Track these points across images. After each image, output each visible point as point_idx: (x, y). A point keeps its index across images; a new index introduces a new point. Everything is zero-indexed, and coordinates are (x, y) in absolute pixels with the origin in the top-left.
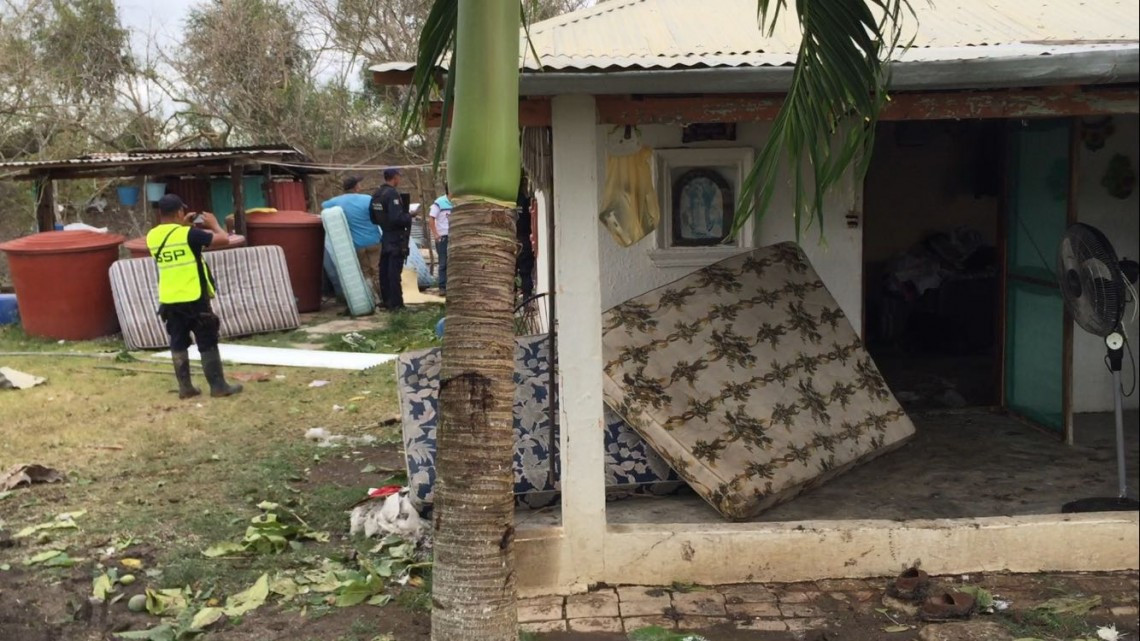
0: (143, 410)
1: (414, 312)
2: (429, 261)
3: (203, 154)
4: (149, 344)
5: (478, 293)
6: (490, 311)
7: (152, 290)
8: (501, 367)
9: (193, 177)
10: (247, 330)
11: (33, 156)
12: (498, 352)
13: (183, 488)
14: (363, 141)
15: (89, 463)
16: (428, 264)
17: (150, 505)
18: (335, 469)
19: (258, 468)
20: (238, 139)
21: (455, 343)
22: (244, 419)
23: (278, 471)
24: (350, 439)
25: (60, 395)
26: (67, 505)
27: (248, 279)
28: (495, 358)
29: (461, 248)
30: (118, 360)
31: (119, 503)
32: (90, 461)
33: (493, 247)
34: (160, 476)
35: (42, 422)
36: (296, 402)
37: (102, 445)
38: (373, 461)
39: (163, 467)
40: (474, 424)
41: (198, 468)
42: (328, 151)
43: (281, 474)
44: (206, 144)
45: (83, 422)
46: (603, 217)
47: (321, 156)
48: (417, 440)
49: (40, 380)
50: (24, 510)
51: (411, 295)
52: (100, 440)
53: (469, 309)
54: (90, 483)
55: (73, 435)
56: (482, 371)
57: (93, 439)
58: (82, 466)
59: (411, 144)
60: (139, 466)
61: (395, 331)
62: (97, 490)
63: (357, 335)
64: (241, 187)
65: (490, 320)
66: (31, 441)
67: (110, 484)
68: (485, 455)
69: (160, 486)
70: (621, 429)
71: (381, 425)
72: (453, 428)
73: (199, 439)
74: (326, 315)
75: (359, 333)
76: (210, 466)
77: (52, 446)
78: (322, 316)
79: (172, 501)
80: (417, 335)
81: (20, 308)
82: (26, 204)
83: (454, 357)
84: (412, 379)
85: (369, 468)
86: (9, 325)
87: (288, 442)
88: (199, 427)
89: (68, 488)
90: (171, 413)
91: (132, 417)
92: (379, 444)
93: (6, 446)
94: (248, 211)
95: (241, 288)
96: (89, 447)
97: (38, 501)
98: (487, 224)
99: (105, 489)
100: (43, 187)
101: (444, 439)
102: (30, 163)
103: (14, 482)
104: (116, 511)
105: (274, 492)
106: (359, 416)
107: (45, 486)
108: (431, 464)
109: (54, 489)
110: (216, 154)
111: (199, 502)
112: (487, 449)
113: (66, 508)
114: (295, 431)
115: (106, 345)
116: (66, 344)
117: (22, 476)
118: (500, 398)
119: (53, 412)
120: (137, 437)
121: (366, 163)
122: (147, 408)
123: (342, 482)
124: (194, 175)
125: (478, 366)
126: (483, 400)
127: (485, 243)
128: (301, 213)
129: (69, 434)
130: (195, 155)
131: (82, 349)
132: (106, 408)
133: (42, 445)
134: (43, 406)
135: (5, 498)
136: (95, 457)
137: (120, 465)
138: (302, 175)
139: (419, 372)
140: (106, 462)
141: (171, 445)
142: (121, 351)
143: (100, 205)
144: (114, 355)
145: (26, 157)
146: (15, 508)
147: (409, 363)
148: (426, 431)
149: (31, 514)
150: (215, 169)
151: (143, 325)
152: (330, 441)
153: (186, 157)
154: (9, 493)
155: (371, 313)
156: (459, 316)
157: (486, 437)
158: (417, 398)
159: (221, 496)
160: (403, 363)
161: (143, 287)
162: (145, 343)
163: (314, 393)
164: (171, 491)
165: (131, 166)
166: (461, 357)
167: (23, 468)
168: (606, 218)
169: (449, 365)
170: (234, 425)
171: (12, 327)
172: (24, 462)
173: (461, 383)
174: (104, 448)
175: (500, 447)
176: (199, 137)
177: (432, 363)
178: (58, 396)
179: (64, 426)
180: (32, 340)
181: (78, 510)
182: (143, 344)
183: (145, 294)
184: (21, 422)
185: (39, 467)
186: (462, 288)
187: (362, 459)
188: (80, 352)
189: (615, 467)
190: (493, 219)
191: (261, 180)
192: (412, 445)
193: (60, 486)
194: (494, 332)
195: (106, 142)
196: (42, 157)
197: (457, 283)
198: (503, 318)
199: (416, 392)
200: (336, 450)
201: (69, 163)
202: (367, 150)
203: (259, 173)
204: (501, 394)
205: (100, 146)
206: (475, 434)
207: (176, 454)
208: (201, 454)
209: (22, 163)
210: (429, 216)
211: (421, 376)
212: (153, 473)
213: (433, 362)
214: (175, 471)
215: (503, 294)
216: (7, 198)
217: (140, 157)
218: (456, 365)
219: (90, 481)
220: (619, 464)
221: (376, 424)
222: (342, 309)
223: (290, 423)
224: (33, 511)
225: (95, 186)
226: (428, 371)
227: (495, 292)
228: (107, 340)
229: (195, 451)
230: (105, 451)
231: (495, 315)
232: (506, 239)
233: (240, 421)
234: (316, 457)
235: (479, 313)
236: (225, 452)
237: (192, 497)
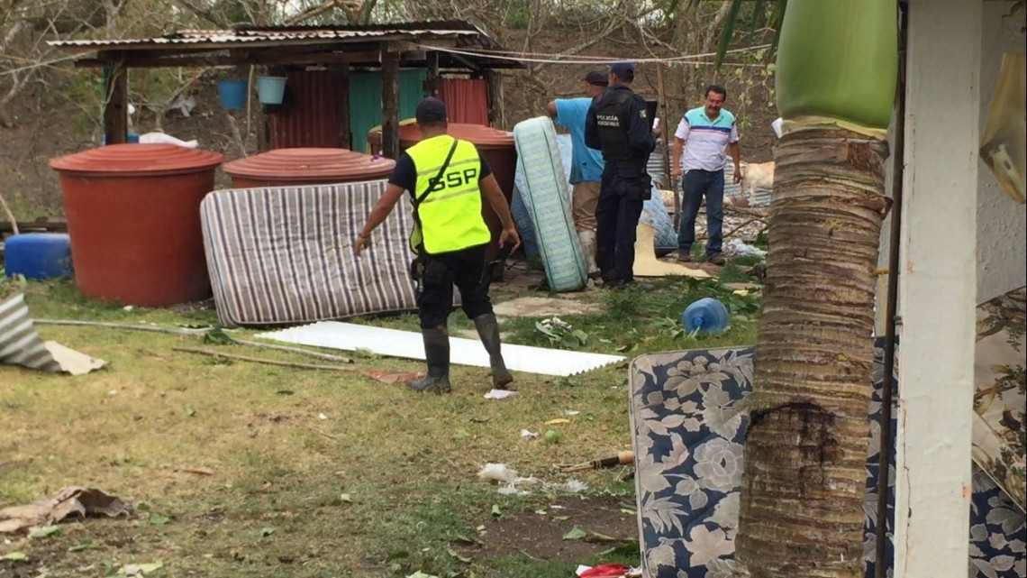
0: (241, 417)
1: (649, 291)
2: (672, 209)
3: (343, 34)
4: (251, 319)
5: (820, 275)
6: (839, 304)
7: (259, 237)
8: (851, 395)
9: (323, 68)
10: (393, 306)
11: (98, 31)
12: (848, 370)
13: (298, 542)
14: (576, 18)
15: (166, 492)
16: (670, 214)
17: (251, 562)
18: (524, 531)
19: (410, 519)
20: (387, 10)
21: (778, 352)
22: (388, 442)
23: (438, 527)
24: (546, 485)
25: (124, 388)
26: (134, 552)
27: (398, 227)
28: (842, 381)
29: (795, 200)
30: (206, 339)
31: (208, 556)
32: (167, 489)
33: (847, 201)
34: (265, 520)
35: (102, 426)
36: (465, 419)
37: (183, 467)
38: (584, 522)
39: (268, 505)
40: (804, 485)
41: (320, 513)
42: (522, 32)
43: (443, 531)
44: (341, 18)
45: (158, 430)
46: (986, 153)
47: (511, 39)
48: (658, 495)
49: (99, 363)
50: (75, 555)
51: (645, 263)
52: (181, 459)
53: (803, 299)
54: (167, 523)
55: (143, 449)
56: (820, 399)
57: (170, 455)
58: (156, 496)
59: (648, 25)
60: (236, 502)
61: (618, 318)
62: (175, 533)
63: (559, 321)
64: (395, 86)
65: (838, 319)
66: (84, 453)
67: (194, 527)
68: (819, 535)
69: (266, 534)
70: (992, 502)
71: (595, 466)
72: (769, 489)
73: (322, 467)
74: (512, 287)
75: (563, 318)
76: (337, 511)
77: (114, 464)
78: (506, 288)
79: (282, 560)
80: (651, 326)
81: (74, 256)
82: (83, 101)
83: (774, 374)
84: (654, 398)
85: (575, 534)
86: (56, 279)
87: (451, 482)
88: (321, 449)
89: (135, 527)
90: (281, 426)
91: (225, 427)
92: (591, 496)
93: (52, 457)
94: (402, 123)
95: (387, 241)
96: (166, 468)
97: (95, 543)
98: (840, 164)
99: (188, 533)
100: (115, 78)
101: (754, 505)
102: (98, 42)
103: (62, 512)
104: (203, 568)
105: (432, 560)
106: (561, 450)
107: (104, 522)
108: (679, 535)
109: (118, 528)
110: (361, 33)
111: (322, 564)
112: (823, 526)
113: (133, 558)
114: (463, 466)
115: (191, 317)
116: (135, 312)
117: (73, 505)
118: (848, 446)
119: (116, 411)
120: (232, 458)
121: (579, 52)
122: (247, 415)
123: (533, 552)
124: (325, 65)
125: (814, 392)
126: (821, 447)
127: (835, 194)
128: (483, 128)
129: (138, 446)
130: (331, 34)
131: (158, 320)
132: (190, 412)
133: (101, 460)
134: (102, 402)
135: (50, 535)
136: (174, 484)
137: (208, 499)
138: (484, 70)
139: (666, 387)
140: (190, 492)
141: (282, 474)
142: (211, 327)
143: (186, 105)
144: (202, 332)
145: (87, 32)
146: (62, 550)
147: (651, 372)
148: (674, 481)
149: (85, 562)
150: (357, 57)
151: (244, 288)
152: (516, 486)
153: (317, 37)
154: (55, 528)
155: (582, 288)
156: (788, 309)
157: (822, 507)
158: (661, 428)
159: (354, 558)
160: (641, 372)
161: (247, 232)
162: (246, 316)
163: (492, 408)
164: (282, 545)
165: (238, 49)
166: (788, 375)
167: (76, 492)
168: (991, 153)
169: (767, 387)
170: (372, 450)
171: (62, 282)
172: (75, 484)
173: (786, 417)
174: (187, 472)
175: (845, 525)
176: (331, 7)
177: (687, 374)
178: (123, 388)
179: (131, 434)
180: (89, 303)
181: (150, 561)
182: (243, 319)
183: (249, 241)
184: (71, 423)
185: (97, 492)
186: (794, 264)
187: (565, 518)
188: (153, 325)
189: (980, 564)
190: (851, 156)
191: (423, 75)
192: (651, 502)
193: (125, 523)
194: (843, 338)
195: (199, 13)
196: (111, 33)
197: (787, 256)
198: (858, 317)
199: (659, 419)
200: (527, 500)
201: (152, 42)
202: (582, 33)
203: (420, 64)
204: (850, 439)
205: (190, 18)
206: (805, 501)
207: (288, 489)
208: (324, 491)
209: (88, 42)
210: (673, 138)
211: (668, 395)
212: (255, 515)
213: (688, 372)
214: (287, 514)
215: (859, 276)
216: (58, 92)
217: (251, 37)
218: (778, 387)
219: (166, 519)
220: (987, 559)
221: (587, 464)
222: (536, 280)
223: (456, 453)
224: (88, 557)
225: (180, 77)
226: (680, 387)
227: (848, 274)
228: (192, 310)
229: (316, 486)
230: (188, 476)
231: (846, 310)
232: (868, 188)
233: (382, 444)
234: (496, 509)
235: (821, 307)
236: (359, 490)
237: (311, 556)
